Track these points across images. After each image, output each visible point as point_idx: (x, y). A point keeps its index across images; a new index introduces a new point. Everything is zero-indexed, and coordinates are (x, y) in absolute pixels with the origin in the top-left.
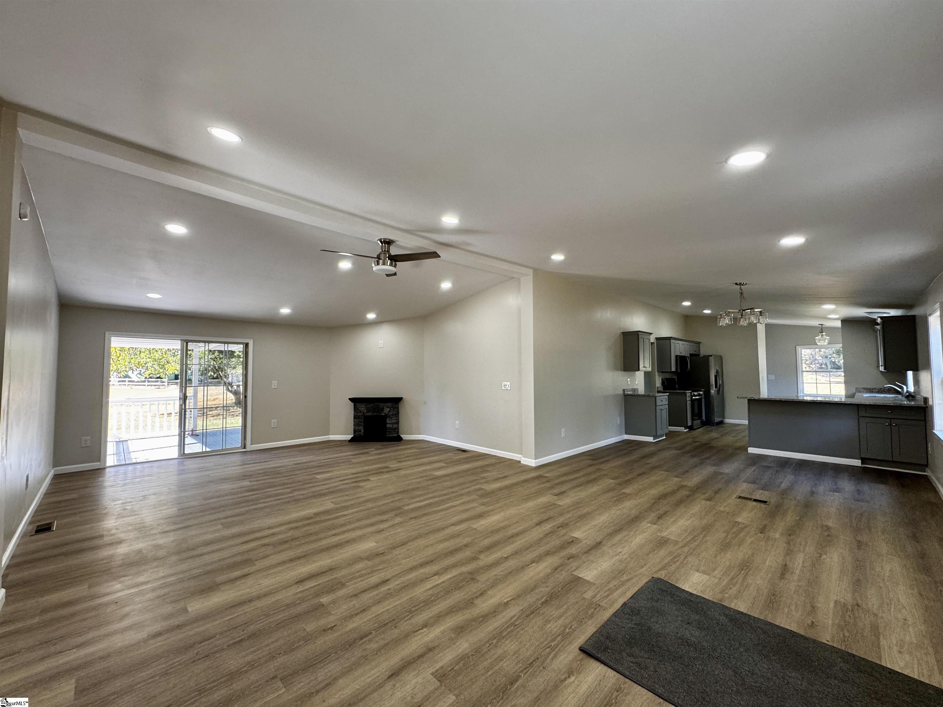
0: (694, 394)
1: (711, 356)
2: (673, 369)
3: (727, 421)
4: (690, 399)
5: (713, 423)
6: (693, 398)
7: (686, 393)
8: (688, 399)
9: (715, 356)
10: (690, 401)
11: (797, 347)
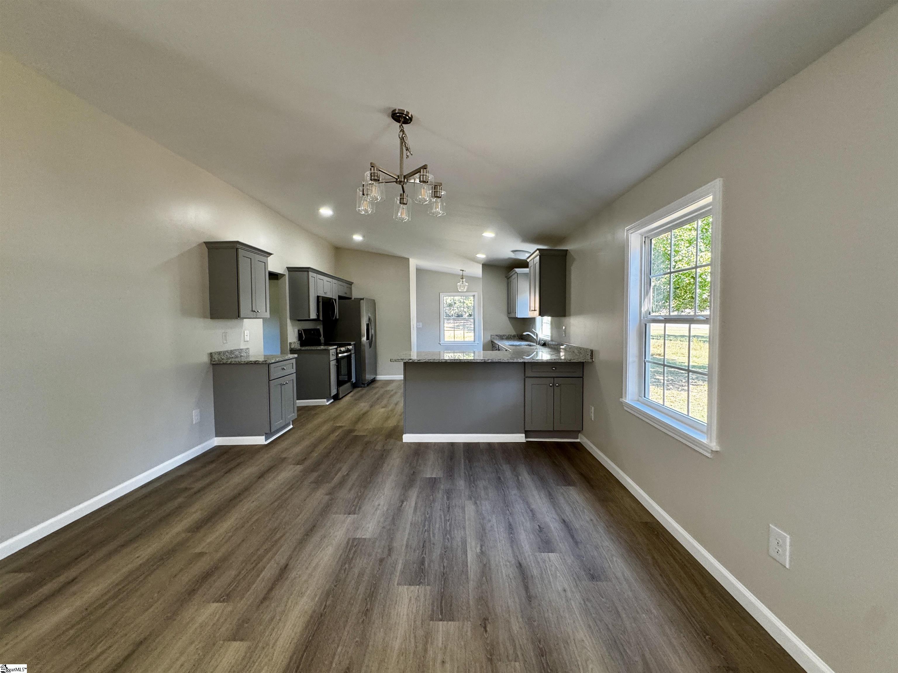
0: (340, 350)
1: (363, 299)
2: (313, 316)
3: (380, 377)
4: (335, 357)
5: (364, 384)
6: (340, 355)
7: (328, 351)
8: (332, 358)
9: (367, 299)
10: (335, 361)
11: (441, 294)
